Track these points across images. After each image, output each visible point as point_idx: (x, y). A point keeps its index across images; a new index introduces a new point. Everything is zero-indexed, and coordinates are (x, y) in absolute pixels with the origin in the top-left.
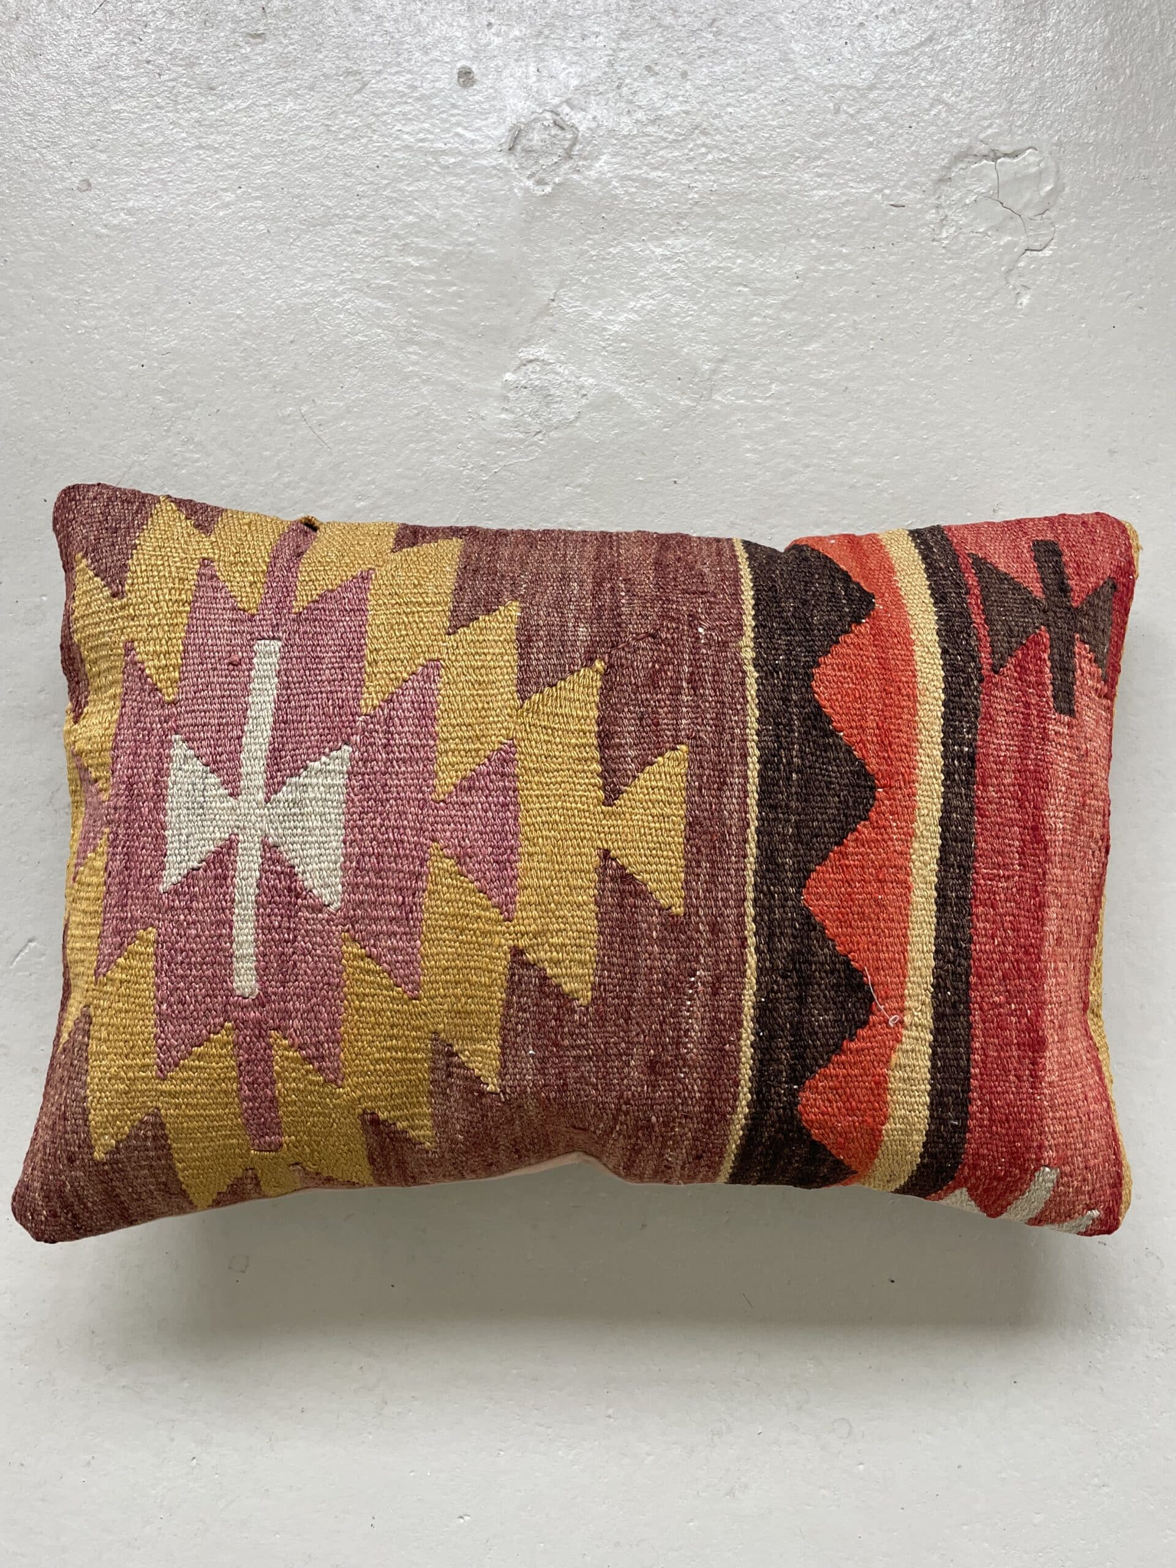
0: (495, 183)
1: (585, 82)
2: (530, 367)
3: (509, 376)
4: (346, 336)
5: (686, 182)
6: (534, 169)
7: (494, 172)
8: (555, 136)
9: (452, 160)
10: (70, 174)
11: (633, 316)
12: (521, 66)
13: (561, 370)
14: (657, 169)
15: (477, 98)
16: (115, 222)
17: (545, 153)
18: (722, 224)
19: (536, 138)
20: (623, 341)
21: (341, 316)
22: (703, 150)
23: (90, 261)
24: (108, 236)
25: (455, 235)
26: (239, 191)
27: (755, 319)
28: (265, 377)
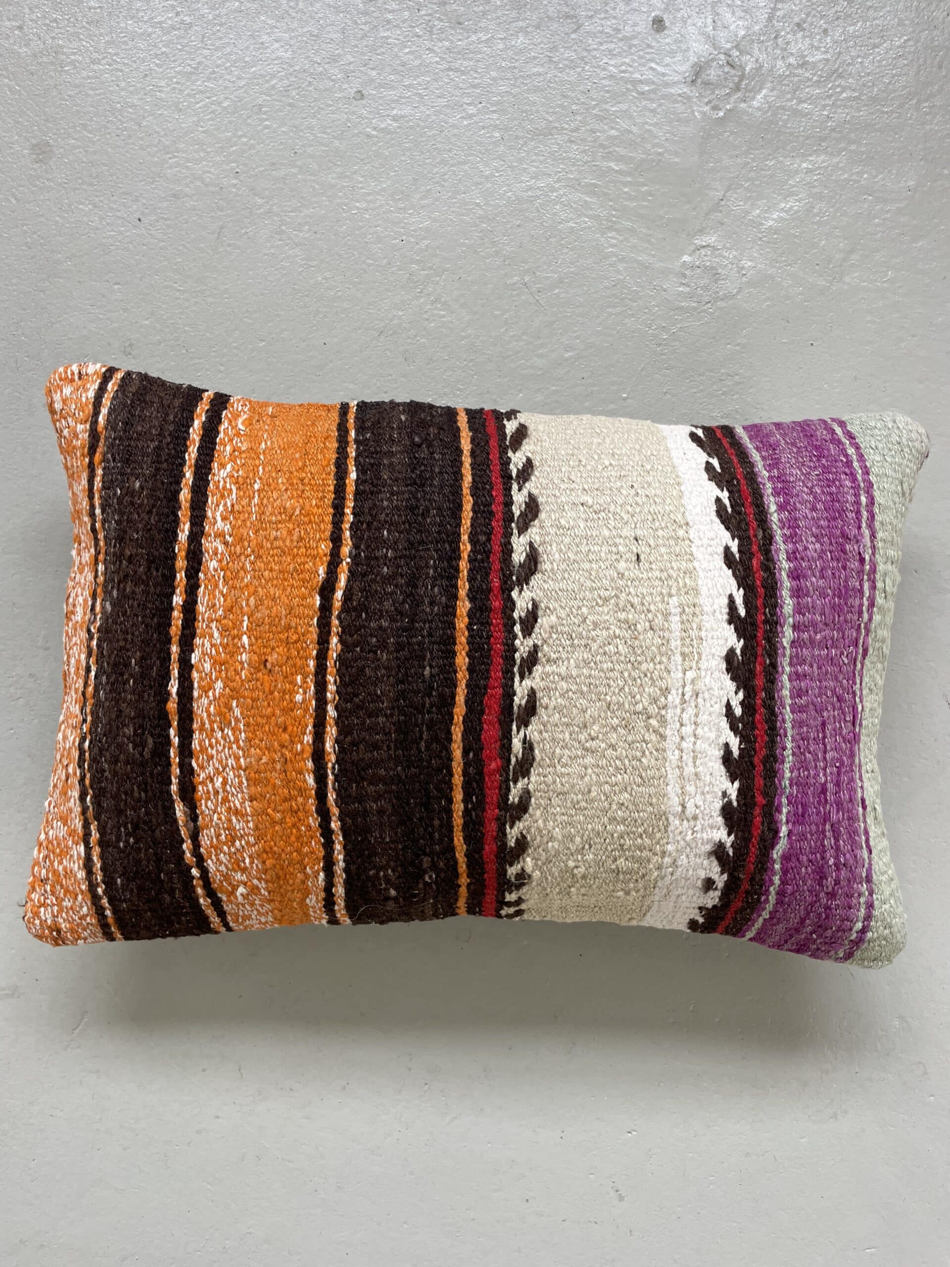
0: (680, 107)
1: (750, 32)
2: (703, 251)
3: (686, 258)
4: (560, 223)
5: (826, 113)
6: (711, 97)
7: (680, 98)
8: (727, 73)
9: (647, 88)
10: (347, 86)
11: (783, 215)
12: (701, 18)
13: (727, 254)
14: (804, 102)
15: (667, 40)
16: (382, 126)
17: (718, 86)
18: (853, 147)
19: (713, 74)
20: (775, 234)
21: (557, 207)
22: (838, 90)
23: (363, 157)
24: (377, 137)
25: (649, 146)
26: (480, 106)
27: (876, 220)
28: (497, 253)
